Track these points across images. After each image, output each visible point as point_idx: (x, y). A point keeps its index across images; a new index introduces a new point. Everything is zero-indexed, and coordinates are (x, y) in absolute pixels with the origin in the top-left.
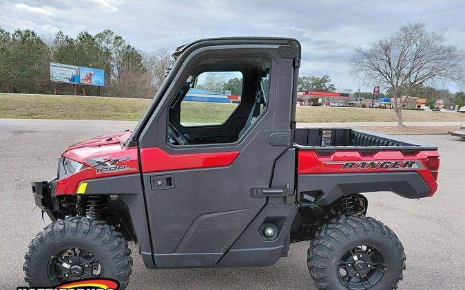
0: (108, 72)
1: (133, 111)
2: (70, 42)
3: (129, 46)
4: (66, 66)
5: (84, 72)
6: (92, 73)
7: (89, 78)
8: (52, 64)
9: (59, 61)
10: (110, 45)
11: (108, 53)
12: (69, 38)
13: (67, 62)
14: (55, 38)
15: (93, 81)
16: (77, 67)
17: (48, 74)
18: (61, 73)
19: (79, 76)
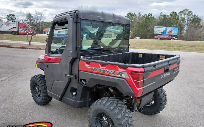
0: (181, 29)
1: (178, 46)
2: (165, 16)
3: (195, 15)
4: (161, 27)
5: (169, 29)
6: (172, 29)
7: (170, 32)
8: (155, 26)
9: (159, 25)
10: (185, 16)
11: (183, 20)
12: (165, 15)
13: (162, 25)
14: (159, 15)
15: (172, 33)
16: (166, 27)
17: (153, 31)
18: (158, 30)
19: (166, 31)
